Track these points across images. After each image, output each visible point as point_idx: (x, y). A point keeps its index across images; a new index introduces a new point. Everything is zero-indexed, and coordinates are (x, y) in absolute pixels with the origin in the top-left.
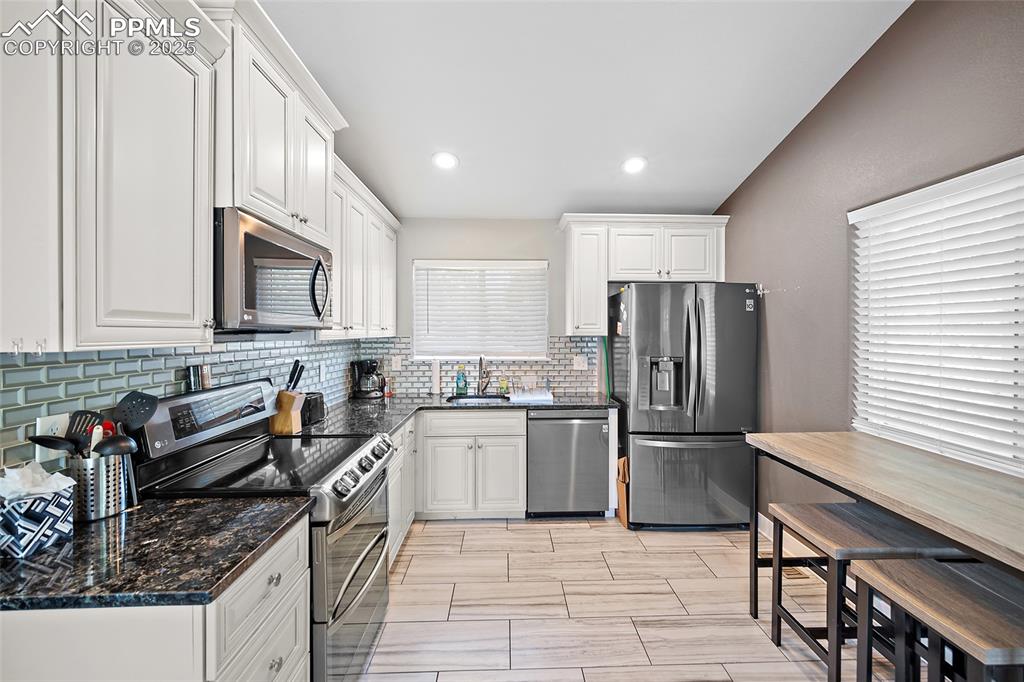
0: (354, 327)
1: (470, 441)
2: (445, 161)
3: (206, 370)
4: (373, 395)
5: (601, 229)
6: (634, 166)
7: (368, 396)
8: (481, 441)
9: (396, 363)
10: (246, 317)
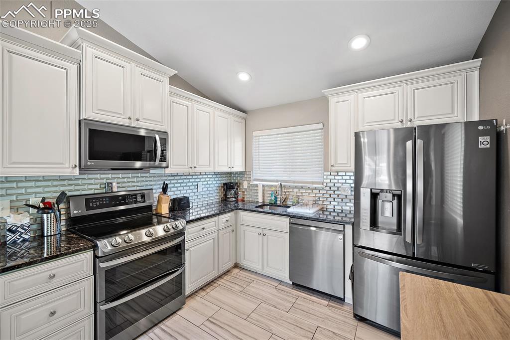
0: (197, 167)
1: (260, 231)
2: (244, 77)
3: (114, 184)
4: (231, 200)
5: (351, 97)
6: (359, 43)
7: (228, 200)
8: (266, 232)
9: (245, 185)
10: (89, 163)
